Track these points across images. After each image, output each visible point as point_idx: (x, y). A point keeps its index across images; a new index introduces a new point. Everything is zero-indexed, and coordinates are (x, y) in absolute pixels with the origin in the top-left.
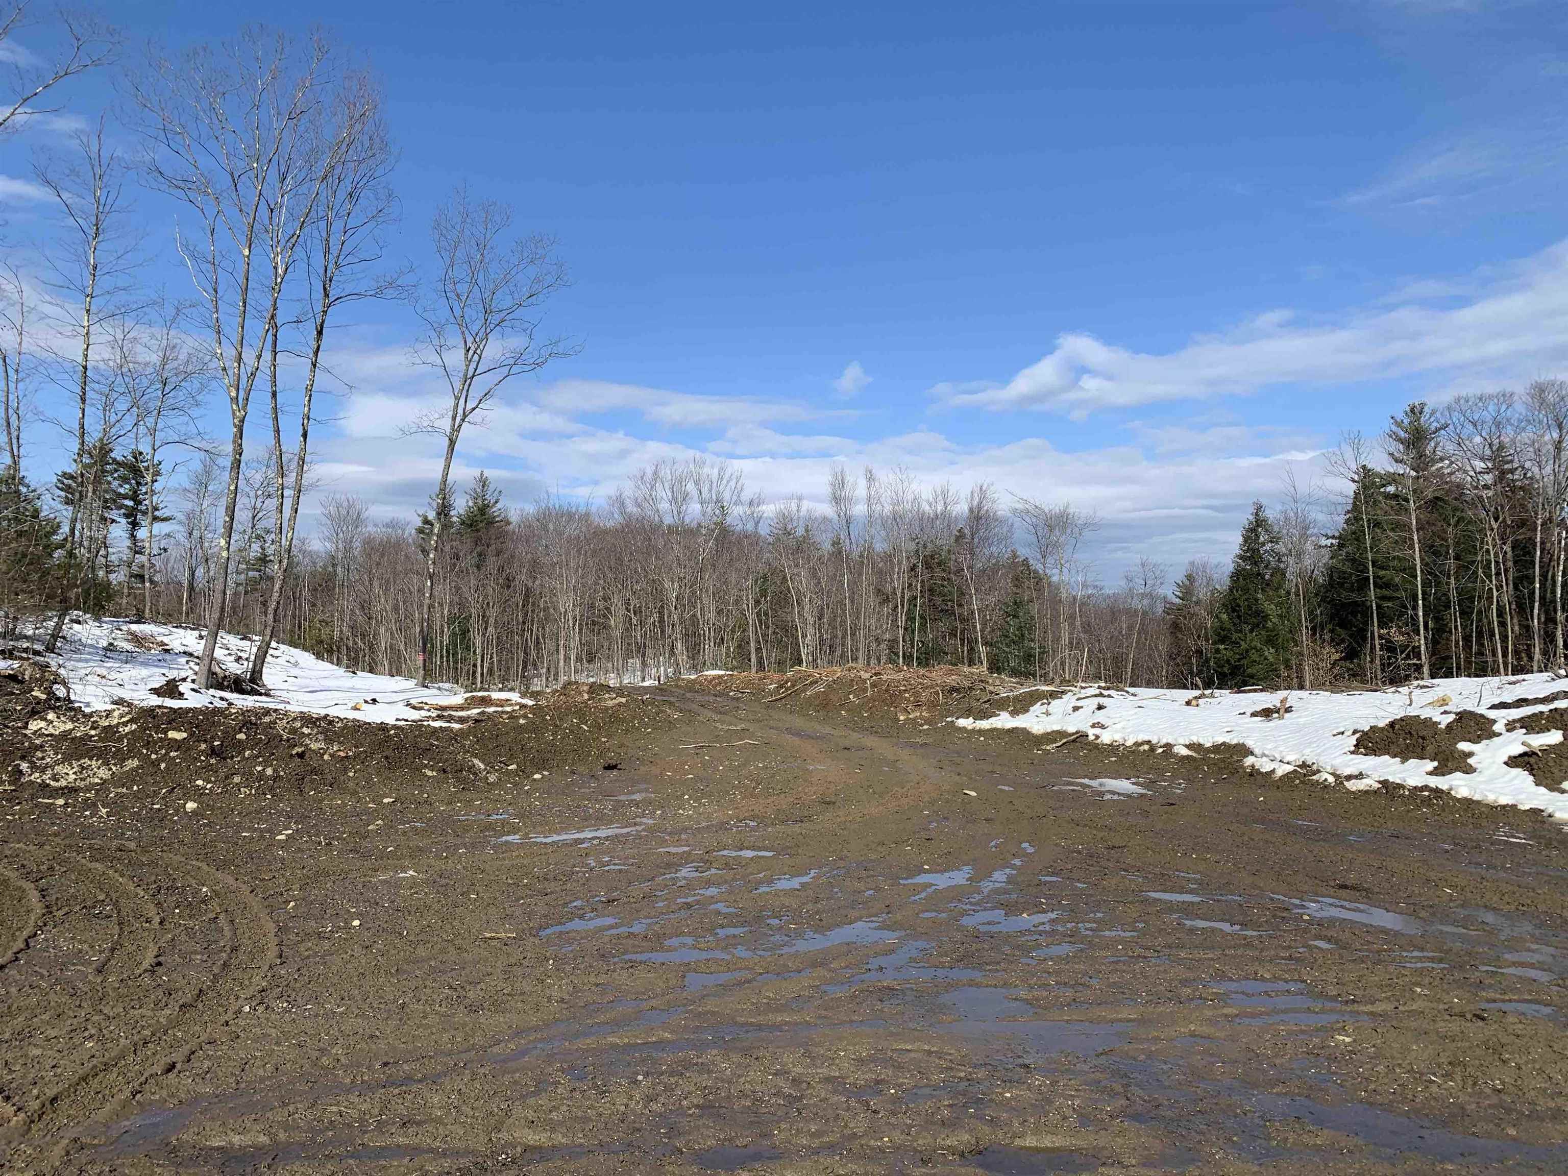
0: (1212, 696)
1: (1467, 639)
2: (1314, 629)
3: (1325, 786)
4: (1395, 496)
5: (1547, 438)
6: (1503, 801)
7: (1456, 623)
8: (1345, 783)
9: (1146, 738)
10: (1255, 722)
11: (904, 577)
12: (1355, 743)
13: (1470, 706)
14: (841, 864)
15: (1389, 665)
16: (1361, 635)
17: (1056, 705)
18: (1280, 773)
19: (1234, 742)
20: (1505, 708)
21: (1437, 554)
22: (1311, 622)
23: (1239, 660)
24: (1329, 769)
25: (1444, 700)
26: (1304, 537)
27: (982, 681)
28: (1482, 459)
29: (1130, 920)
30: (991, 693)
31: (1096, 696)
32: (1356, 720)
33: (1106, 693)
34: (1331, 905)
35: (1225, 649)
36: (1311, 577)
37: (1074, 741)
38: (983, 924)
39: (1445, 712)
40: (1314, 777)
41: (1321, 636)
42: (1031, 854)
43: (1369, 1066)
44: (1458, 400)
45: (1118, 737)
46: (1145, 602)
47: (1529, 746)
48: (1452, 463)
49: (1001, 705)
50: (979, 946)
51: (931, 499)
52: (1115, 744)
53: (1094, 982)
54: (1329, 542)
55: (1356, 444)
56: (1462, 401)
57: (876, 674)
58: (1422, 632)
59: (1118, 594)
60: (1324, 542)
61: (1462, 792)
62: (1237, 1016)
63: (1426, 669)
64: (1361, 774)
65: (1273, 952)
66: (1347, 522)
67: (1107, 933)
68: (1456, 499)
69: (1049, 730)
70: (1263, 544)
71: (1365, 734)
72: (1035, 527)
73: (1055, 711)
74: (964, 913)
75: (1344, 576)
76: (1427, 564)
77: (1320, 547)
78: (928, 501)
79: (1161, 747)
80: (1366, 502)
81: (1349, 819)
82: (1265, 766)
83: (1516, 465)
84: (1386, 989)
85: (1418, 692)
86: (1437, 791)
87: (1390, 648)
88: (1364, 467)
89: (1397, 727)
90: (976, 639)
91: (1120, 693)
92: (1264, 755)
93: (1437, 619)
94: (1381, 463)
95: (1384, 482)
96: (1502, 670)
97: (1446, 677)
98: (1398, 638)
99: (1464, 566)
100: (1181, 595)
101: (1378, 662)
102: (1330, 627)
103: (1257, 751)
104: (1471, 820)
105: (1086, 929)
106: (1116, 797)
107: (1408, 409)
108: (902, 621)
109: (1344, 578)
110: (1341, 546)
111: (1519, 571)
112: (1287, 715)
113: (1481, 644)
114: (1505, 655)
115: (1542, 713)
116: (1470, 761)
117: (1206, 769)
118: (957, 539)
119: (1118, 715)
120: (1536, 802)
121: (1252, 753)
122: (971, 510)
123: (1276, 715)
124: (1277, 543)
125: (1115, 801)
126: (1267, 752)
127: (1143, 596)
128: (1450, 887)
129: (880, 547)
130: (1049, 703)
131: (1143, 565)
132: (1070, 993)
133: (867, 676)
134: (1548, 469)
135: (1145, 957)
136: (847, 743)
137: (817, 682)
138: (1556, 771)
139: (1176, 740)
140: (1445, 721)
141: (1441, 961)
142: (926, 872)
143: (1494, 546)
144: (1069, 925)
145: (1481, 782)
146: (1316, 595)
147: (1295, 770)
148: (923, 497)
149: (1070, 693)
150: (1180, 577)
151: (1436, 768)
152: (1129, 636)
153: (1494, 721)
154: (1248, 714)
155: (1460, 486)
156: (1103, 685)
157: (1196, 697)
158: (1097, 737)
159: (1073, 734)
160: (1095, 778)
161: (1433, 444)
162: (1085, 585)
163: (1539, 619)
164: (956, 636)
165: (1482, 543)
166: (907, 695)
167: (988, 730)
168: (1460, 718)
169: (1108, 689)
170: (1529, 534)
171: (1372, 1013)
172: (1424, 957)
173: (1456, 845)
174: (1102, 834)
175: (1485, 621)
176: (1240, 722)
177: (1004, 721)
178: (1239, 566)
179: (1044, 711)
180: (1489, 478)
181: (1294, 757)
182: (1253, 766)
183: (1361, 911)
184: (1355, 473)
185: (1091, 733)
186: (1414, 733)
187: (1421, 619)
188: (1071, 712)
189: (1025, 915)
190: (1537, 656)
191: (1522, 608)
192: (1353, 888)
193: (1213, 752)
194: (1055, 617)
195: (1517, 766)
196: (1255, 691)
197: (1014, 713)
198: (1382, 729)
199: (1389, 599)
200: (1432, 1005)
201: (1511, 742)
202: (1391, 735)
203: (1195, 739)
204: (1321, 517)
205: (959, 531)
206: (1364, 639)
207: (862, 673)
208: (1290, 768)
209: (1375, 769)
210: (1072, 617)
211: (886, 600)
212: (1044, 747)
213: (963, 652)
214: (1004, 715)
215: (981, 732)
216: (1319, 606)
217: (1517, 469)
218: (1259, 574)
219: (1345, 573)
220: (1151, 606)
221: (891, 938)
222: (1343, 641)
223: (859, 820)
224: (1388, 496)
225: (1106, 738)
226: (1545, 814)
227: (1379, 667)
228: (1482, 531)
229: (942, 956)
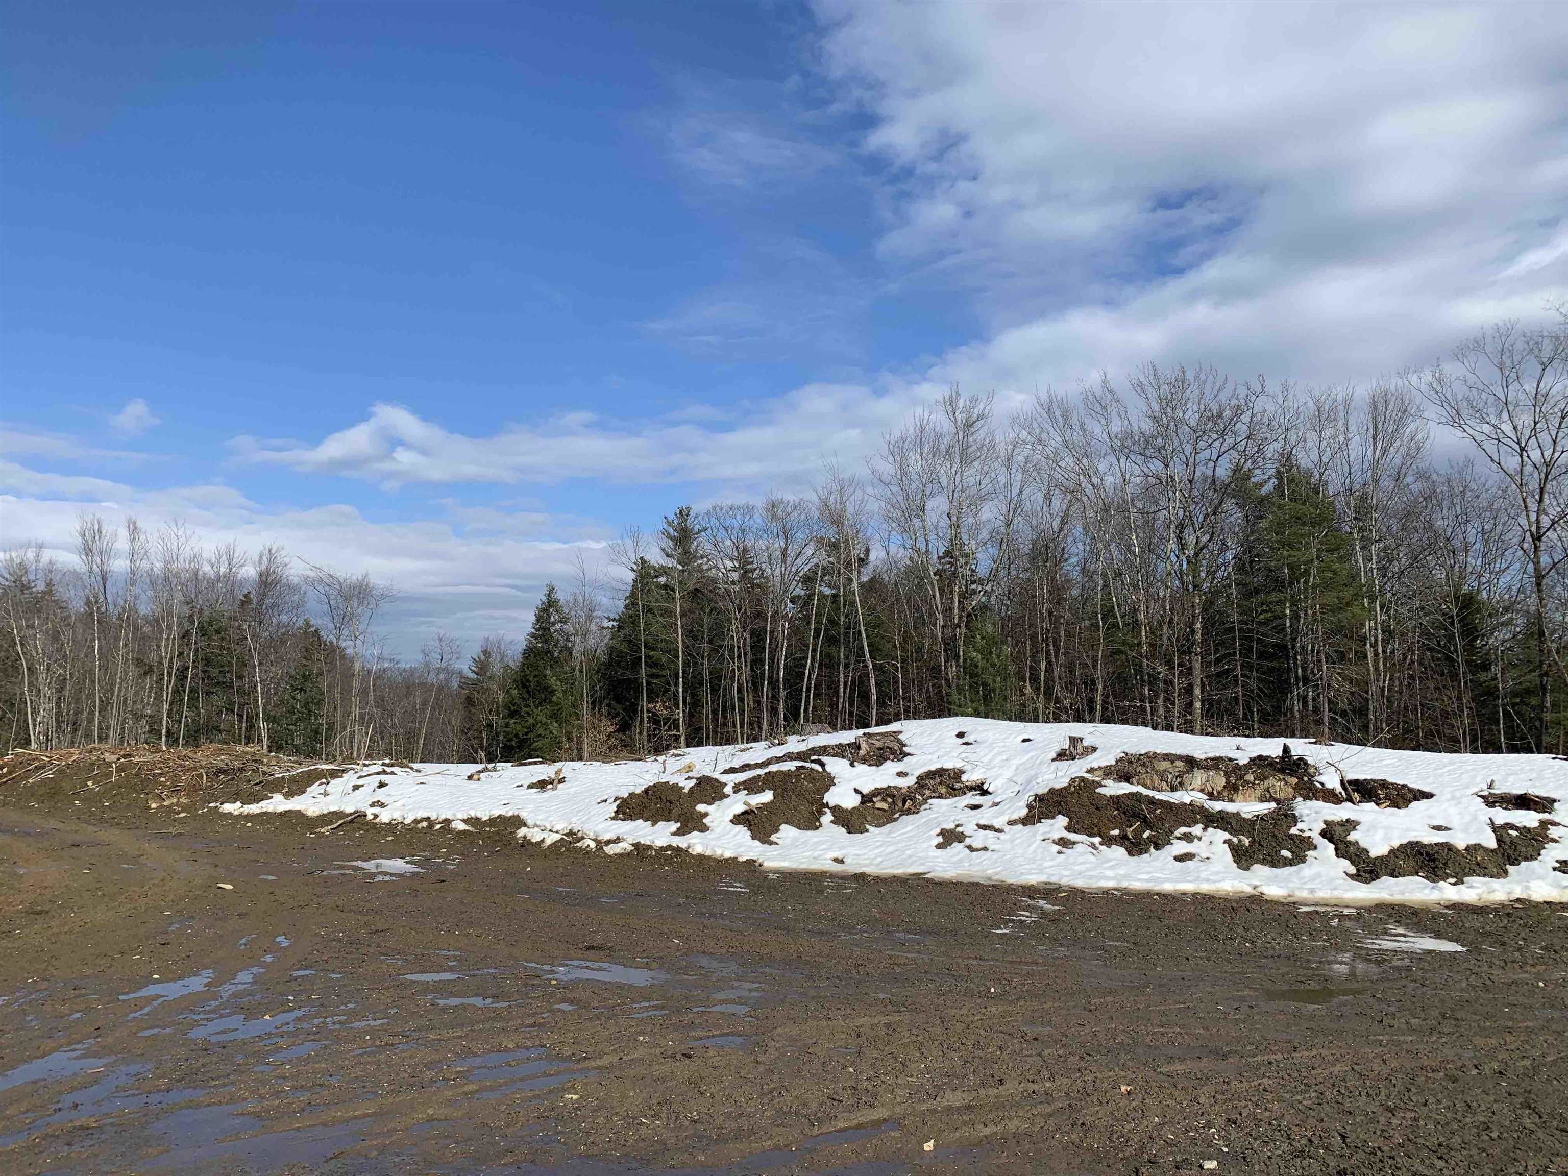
0: (495, 770)
1: (715, 712)
2: (593, 703)
3: (587, 852)
4: (666, 587)
5: (777, 545)
6: (728, 854)
7: (707, 699)
8: (605, 848)
9: (425, 815)
10: (530, 794)
11: (173, 644)
12: (615, 809)
13: (707, 772)
14: (44, 985)
15: (655, 736)
16: (633, 710)
17: (336, 785)
18: (548, 842)
19: (510, 814)
20: (733, 772)
21: (695, 638)
22: (592, 696)
23: (527, 734)
24: (592, 836)
25: (689, 767)
26: (590, 618)
27: (256, 761)
28: (732, 560)
29: (382, 1007)
30: (264, 773)
31: (378, 773)
32: (618, 788)
33: (388, 770)
34: (577, 967)
35: (515, 723)
36: (594, 656)
37: (351, 821)
38: (216, 1033)
39: (689, 778)
40: (578, 844)
41: (599, 710)
42: (285, 948)
43: (590, 1120)
44: (714, 508)
45: (397, 815)
46: (442, 676)
47: (748, 805)
48: (709, 560)
49: (275, 786)
50: (206, 1060)
51: (213, 560)
52: (394, 822)
53: (334, 1081)
54: (611, 624)
55: (636, 538)
56: (718, 509)
57: (124, 756)
58: (681, 706)
59: (415, 668)
60: (606, 624)
61: (697, 849)
62: (477, 1091)
63: (683, 739)
64: (618, 838)
65: (519, 1021)
66: (626, 607)
67: (357, 1024)
68: (711, 591)
69: (325, 812)
70: (554, 624)
71: (624, 800)
72: (327, 596)
73: (333, 791)
74: (195, 1024)
75: (621, 655)
76: (687, 647)
77: (603, 628)
78: (210, 561)
79: (439, 823)
80: (642, 590)
81: (604, 882)
82: (535, 836)
83: (755, 566)
84: (614, 1042)
85: (673, 759)
86: (678, 850)
87: (655, 720)
88: (642, 558)
89: (650, 792)
90: (257, 715)
91: (403, 770)
92: (536, 826)
93: (693, 695)
94: (656, 558)
95: (657, 574)
96: (739, 739)
97: (698, 746)
98: (663, 712)
99: (714, 649)
100: (476, 670)
101: (645, 733)
102: (607, 701)
103: (530, 822)
104: (701, 874)
105: (334, 1023)
106: (387, 878)
107: (678, 511)
108: (167, 695)
109: (621, 657)
110: (620, 628)
111: (754, 654)
112: (560, 786)
113: (725, 717)
114: (742, 727)
115: (759, 776)
116: (705, 821)
117: (481, 842)
118: (243, 603)
119: (399, 793)
120: (752, 854)
121: (525, 825)
122: (261, 575)
123: (550, 786)
124: (566, 623)
125: (386, 882)
126: (538, 823)
127: (439, 671)
128: (677, 938)
129: (144, 609)
130: (328, 783)
131: (440, 640)
132: (305, 1097)
133: (114, 758)
134: (777, 572)
135: (393, 1045)
136: (78, 838)
137: (44, 767)
138: (767, 826)
139: (455, 815)
140: (688, 785)
141: (663, 1008)
142: (157, 982)
143: (737, 633)
144: (316, 1021)
145: (713, 839)
146: (598, 672)
147: (562, 839)
148: (204, 556)
149: (352, 772)
150: (475, 651)
151: (678, 829)
152: (423, 710)
153: (725, 784)
154: (525, 786)
155: (714, 581)
156: (387, 761)
157: (479, 772)
158: (376, 816)
159: (351, 814)
160: (370, 859)
161: (695, 544)
162: (380, 658)
163: (767, 695)
164: (233, 711)
165: (728, 630)
166: (162, 779)
167: (258, 815)
168: (700, 783)
169: (392, 765)
170: (762, 624)
171: (599, 1068)
172: (649, 1006)
173: (687, 898)
174: (366, 918)
175: (728, 697)
176: (517, 794)
177: (277, 803)
178: (531, 643)
179: (322, 791)
180: (735, 576)
181: (562, 826)
182: (525, 837)
183: (605, 970)
184: (635, 563)
185: (370, 812)
186: (664, 798)
187: (681, 695)
188: (350, 791)
189: (267, 1017)
190: (765, 726)
191: (756, 686)
192: (600, 948)
193: (490, 826)
194: (346, 692)
195: (739, 823)
196: (535, 763)
197: (289, 795)
198: (639, 795)
199: (657, 676)
200: (650, 1051)
201: (735, 803)
202: (645, 800)
203: (473, 814)
204: (605, 601)
205: (245, 596)
206: (635, 712)
207: (107, 755)
208: (557, 837)
209: (630, 833)
210: (364, 692)
211: (149, 671)
212: (318, 830)
213: (240, 729)
214: (278, 798)
215: (249, 817)
216: (599, 682)
217: (755, 569)
218: (549, 652)
219: (621, 652)
220: (447, 680)
221: (95, 1066)
222: (618, 714)
223: (77, 929)
224: (659, 586)
225: (385, 817)
226: (757, 864)
227: (646, 738)
228: (729, 620)
229: (159, 1078)
